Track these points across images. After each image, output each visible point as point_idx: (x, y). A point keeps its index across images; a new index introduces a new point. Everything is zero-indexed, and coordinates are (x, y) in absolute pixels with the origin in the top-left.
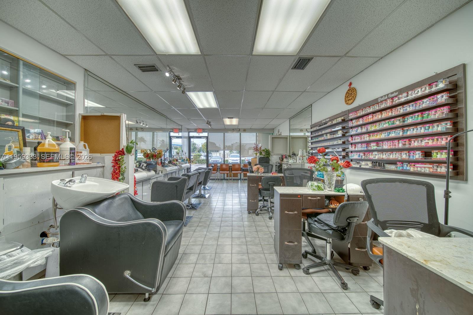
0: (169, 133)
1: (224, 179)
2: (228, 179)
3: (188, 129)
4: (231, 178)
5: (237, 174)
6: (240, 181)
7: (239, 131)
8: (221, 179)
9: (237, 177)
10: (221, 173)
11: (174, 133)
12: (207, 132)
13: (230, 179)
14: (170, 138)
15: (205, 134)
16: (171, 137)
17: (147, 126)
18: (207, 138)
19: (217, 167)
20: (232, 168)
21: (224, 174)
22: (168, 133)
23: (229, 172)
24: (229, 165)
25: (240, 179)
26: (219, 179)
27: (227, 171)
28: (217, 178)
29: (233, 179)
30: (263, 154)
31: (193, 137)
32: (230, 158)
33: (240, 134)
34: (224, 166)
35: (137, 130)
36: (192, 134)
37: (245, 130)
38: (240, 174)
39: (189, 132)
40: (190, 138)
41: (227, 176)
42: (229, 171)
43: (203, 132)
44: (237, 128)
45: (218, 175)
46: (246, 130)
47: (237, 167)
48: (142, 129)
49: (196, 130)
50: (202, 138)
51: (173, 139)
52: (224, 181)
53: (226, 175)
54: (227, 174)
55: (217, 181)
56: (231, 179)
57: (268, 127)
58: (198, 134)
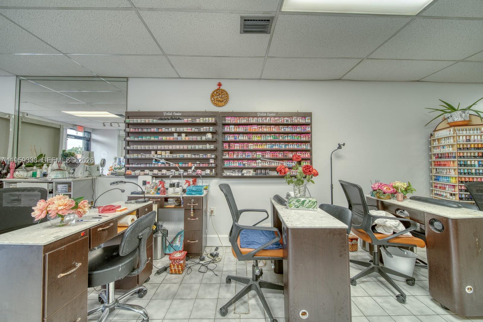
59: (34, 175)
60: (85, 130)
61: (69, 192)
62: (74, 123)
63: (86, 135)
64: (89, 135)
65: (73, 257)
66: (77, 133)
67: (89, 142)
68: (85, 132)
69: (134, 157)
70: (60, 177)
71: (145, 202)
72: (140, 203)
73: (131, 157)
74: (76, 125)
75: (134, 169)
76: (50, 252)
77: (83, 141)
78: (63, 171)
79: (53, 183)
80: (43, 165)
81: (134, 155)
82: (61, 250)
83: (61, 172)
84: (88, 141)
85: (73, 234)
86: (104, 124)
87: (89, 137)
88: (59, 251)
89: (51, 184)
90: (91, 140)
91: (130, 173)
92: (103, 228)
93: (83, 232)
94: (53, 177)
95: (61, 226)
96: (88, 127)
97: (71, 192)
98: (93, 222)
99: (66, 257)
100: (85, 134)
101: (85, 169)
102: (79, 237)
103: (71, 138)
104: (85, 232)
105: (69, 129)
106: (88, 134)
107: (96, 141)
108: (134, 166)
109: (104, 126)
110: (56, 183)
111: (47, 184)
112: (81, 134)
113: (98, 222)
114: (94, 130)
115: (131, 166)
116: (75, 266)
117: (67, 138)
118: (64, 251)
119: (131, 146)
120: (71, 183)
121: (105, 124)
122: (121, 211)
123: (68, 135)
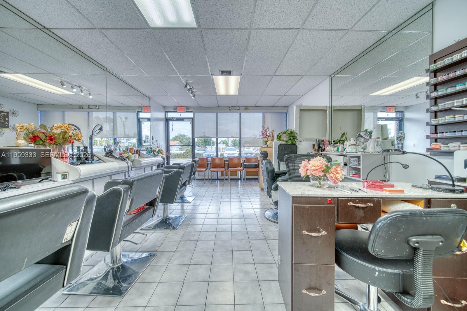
0: (137, 114)
1: (218, 179)
2: (223, 179)
3: (164, 107)
4: (227, 177)
5: (236, 171)
6: (241, 183)
7: (239, 109)
8: (213, 179)
9: (237, 176)
10: (212, 171)
11: (143, 113)
12: (192, 112)
13: (226, 179)
14: (139, 121)
15: (190, 115)
16: (141, 120)
17: (91, 97)
18: (192, 120)
19: (208, 161)
20: (228, 163)
21: (217, 172)
22: (135, 114)
23: (224, 169)
24: (225, 160)
25: (241, 179)
26: (210, 179)
27: (222, 168)
28: (207, 178)
29: (231, 179)
30: (285, 139)
31: (172, 119)
32: (226, 152)
33: (240, 114)
34: (217, 161)
35: (90, 108)
36: (171, 115)
37: (247, 109)
38: (241, 172)
39: (166, 112)
40: (167, 120)
41: (222, 175)
42: (224, 167)
43: (187, 111)
44: (236, 105)
45: (209, 173)
46: (249, 108)
47: (236, 161)
48: (96, 106)
49: (175, 109)
50: (185, 120)
51: (143, 123)
52: (217, 182)
53: (220, 173)
54: (222, 172)
55: (207, 182)
56: (228, 179)
57: (280, 103)
58: (180, 114)
59: (338, 150)
60: (397, 110)
61: (359, 166)
62: (383, 104)
63: (399, 115)
64: (401, 115)
65: (318, 221)
66: (388, 114)
67: (402, 123)
68: (396, 111)
69: (446, 121)
70: (354, 152)
71: (453, 191)
72: (438, 191)
73: (440, 122)
74: (386, 107)
75: (447, 141)
76: (296, 205)
77: (396, 121)
78: (357, 146)
79: (347, 156)
80: (344, 142)
81: (447, 117)
82: (305, 207)
83: (355, 147)
84: (400, 121)
85: (319, 197)
86: (416, 95)
87: (402, 117)
88: (303, 207)
89: (345, 157)
90: (404, 120)
91: (438, 147)
92: (355, 205)
93: (330, 199)
94: (348, 152)
95: (319, 188)
96: (399, 105)
97: (360, 166)
98: (345, 193)
99: (310, 216)
100: (397, 114)
101: (376, 144)
102: (325, 203)
103: (381, 121)
104: (332, 200)
105: (379, 112)
106: (401, 113)
107: (411, 120)
108: (446, 135)
109: (418, 97)
110: (350, 156)
111: (342, 156)
112: (392, 115)
113: (350, 194)
114: (407, 107)
115: (440, 135)
116: (319, 232)
117: (378, 121)
118: (308, 209)
119: (439, 105)
120: (360, 157)
121: (418, 95)
122: (389, 191)
123: (378, 118)
